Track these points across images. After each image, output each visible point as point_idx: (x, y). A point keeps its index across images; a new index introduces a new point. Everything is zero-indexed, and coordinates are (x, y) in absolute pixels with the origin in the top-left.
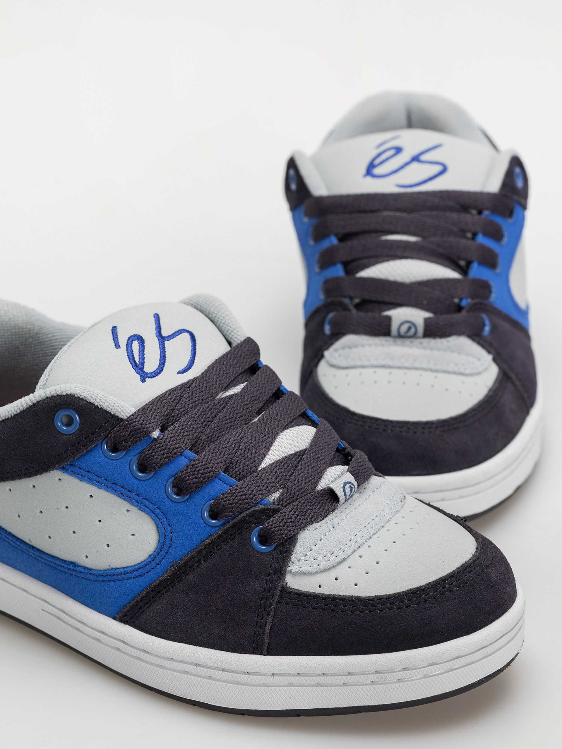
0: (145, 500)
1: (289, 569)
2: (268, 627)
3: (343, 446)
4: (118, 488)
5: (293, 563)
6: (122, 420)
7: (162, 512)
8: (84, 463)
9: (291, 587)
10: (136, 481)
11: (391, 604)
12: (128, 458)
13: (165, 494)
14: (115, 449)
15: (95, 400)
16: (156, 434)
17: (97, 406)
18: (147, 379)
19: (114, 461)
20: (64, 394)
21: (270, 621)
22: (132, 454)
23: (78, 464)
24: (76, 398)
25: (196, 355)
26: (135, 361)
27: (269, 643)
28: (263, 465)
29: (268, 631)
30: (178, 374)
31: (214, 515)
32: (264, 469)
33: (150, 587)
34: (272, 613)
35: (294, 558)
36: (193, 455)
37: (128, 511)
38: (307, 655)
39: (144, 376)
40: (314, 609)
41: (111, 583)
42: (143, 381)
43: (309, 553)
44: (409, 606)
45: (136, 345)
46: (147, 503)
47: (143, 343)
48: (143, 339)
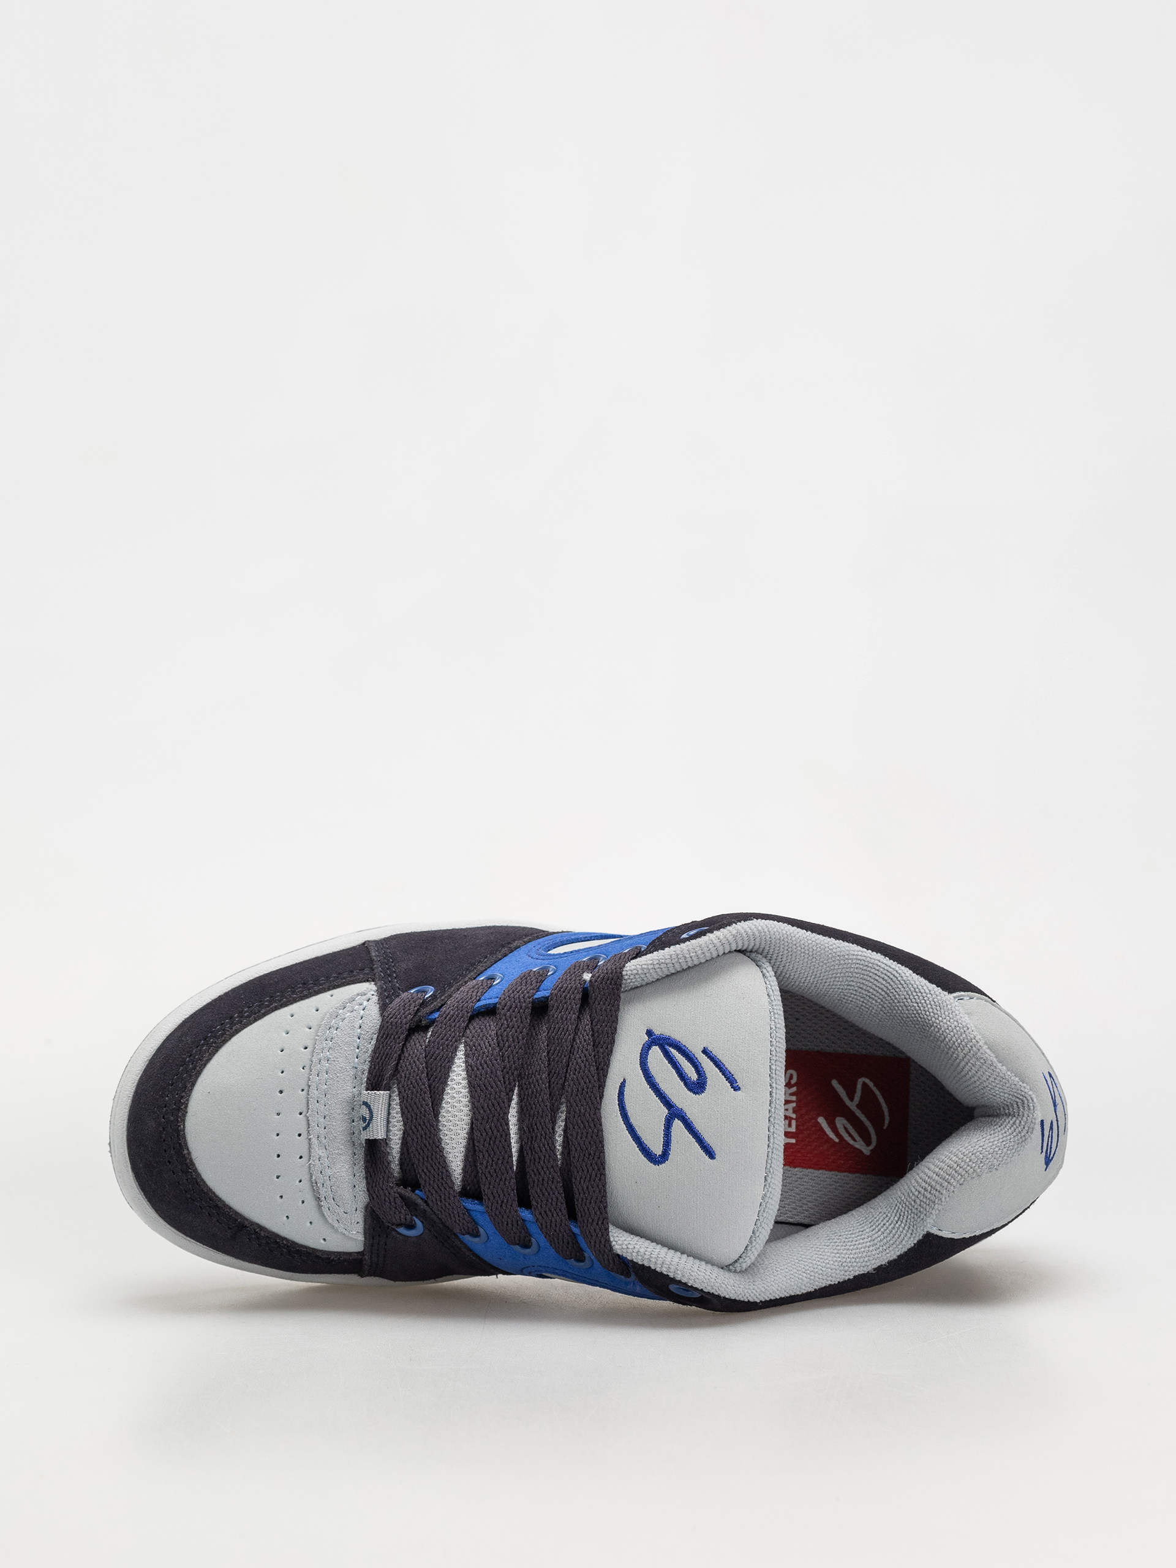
18: (646, 1039)
26: (675, 1048)
30: (624, 1078)
39: (651, 1040)
45: (693, 1075)
47: (686, 1084)
48: (690, 1090)
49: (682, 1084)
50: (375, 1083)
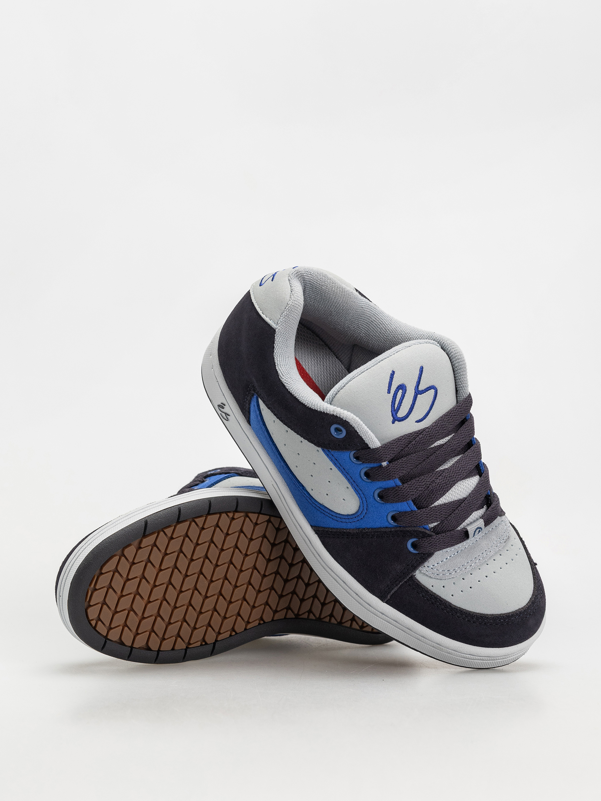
0: (360, 491)
1: (420, 568)
2: (393, 592)
3: (489, 494)
4: (348, 476)
5: (424, 567)
6: (369, 448)
7: (366, 501)
8: (336, 454)
9: (417, 578)
10: (360, 479)
11: (466, 616)
12: (362, 466)
13: (373, 494)
14: (357, 458)
15: (360, 431)
16: (384, 464)
17: (359, 435)
18: (396, 422)
19: (354, 464)
20: (344, 419)
21: (396, 589)
22: (365, 465)
23: (332, 452)
24: (350, 425)
25: (432, 409)
26: (394, 407)
27: (389, 599)
28: (436, 504)
29: (392, 593)
30: (415, 422)
31: (394, 518)
32: (435, 507)
33: (339, 530)
34: (399, 586)
35: (426, 564)
36: (399, 483)
37: (348, 487)
38: (406, 616)
39: (396, 419)
40: (423, 596)
41: (319, 512)
42: (393, 423)
43: (436, 565)
44: (475, 622)
45: (400, 392)
46: (361, 492)
47: (405, 393)
48: (406, 390)
49: (406, 395)
50: (466, 535)
